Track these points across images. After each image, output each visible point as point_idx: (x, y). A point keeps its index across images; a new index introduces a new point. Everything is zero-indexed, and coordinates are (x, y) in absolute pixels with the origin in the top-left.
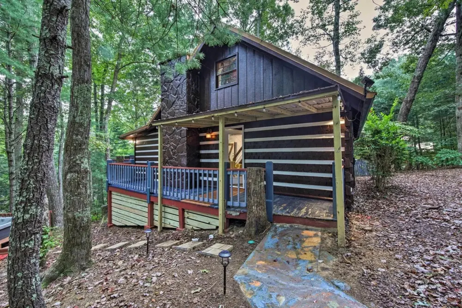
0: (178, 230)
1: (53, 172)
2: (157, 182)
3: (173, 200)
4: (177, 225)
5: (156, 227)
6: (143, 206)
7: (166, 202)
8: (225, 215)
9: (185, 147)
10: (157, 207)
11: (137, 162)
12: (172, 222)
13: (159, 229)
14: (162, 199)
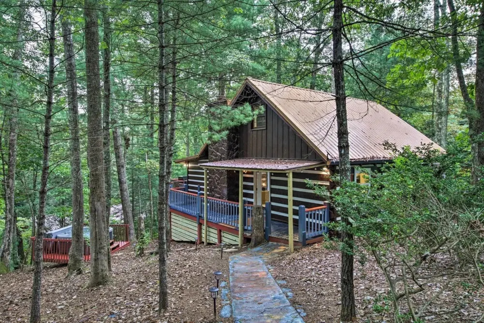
0: (217, 245)
1: (127, 192)
2: (204, 205)
3: (215, 223)
4: (217, 241)
5: (203, 243)
6: (194, 226)
7: (210, 224)
8: (243, 235)
9: (226, 180)
10: (204, 227)
11: (189, 190)
12: (213, 239)
13: (205, 244)
14: (207, 221)
